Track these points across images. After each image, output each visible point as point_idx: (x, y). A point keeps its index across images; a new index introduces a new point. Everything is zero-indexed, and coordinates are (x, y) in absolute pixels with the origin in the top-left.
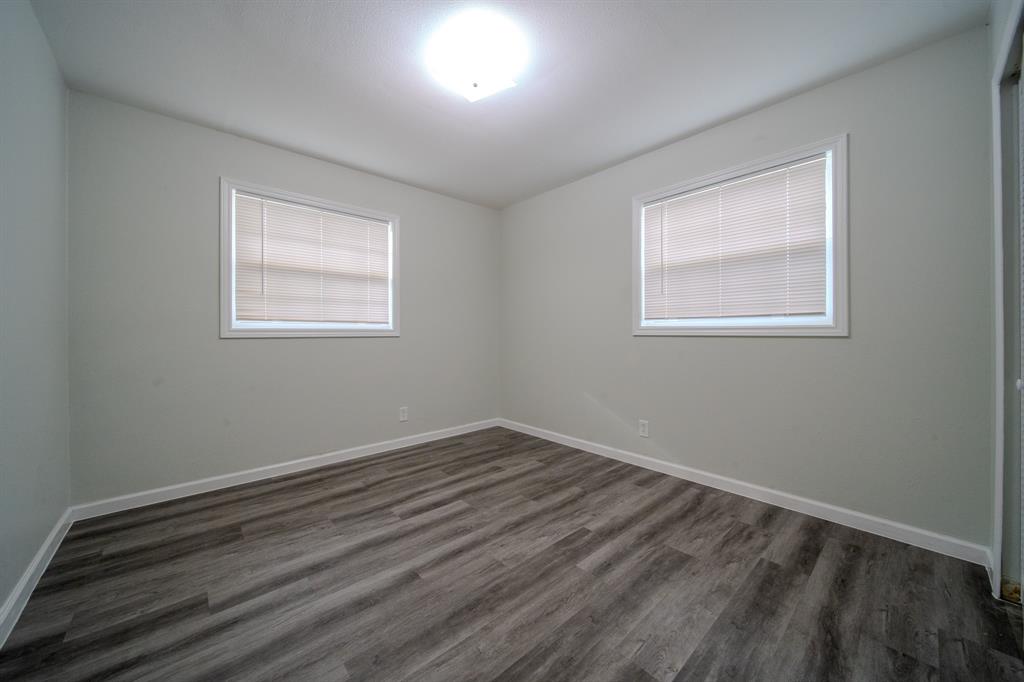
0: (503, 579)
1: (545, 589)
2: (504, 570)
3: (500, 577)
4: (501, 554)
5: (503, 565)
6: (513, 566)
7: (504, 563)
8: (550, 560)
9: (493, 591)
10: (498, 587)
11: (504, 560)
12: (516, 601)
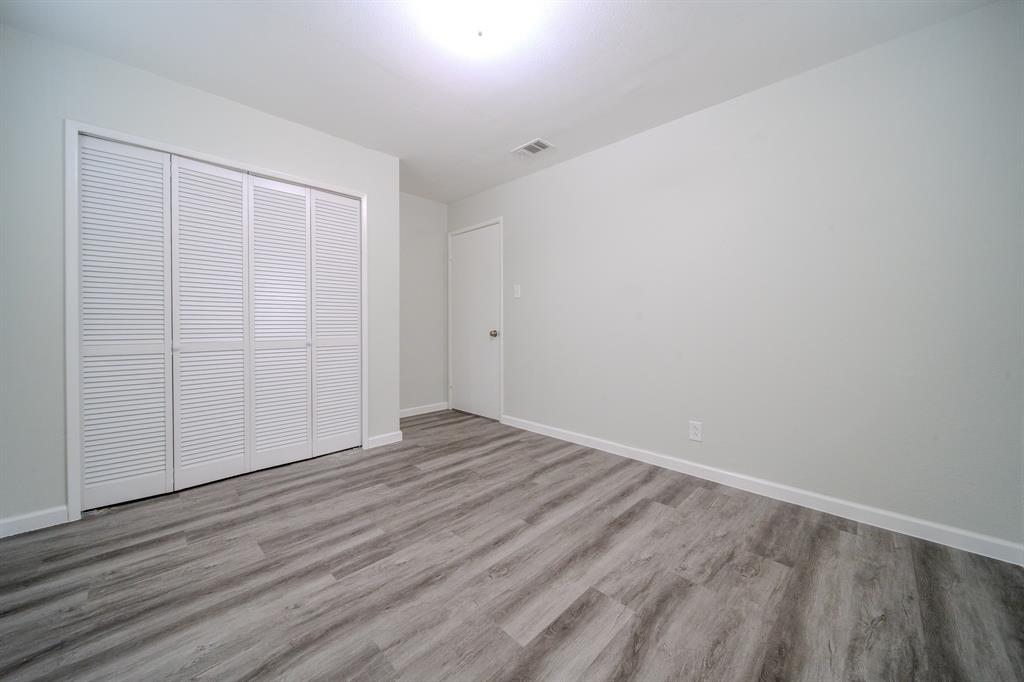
0: (453, 522)
1: (422, 516)
2: (452, 528)
3: (456, 523)
4: (454, 542)
5: (453, 531)
6: (444, 531)
7: (452, 533)
8: (407, 537)
9: (462, 514)
10: (458, 516)
11: (451, 537)
12: (446, 509)
